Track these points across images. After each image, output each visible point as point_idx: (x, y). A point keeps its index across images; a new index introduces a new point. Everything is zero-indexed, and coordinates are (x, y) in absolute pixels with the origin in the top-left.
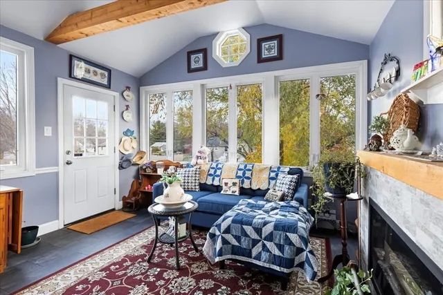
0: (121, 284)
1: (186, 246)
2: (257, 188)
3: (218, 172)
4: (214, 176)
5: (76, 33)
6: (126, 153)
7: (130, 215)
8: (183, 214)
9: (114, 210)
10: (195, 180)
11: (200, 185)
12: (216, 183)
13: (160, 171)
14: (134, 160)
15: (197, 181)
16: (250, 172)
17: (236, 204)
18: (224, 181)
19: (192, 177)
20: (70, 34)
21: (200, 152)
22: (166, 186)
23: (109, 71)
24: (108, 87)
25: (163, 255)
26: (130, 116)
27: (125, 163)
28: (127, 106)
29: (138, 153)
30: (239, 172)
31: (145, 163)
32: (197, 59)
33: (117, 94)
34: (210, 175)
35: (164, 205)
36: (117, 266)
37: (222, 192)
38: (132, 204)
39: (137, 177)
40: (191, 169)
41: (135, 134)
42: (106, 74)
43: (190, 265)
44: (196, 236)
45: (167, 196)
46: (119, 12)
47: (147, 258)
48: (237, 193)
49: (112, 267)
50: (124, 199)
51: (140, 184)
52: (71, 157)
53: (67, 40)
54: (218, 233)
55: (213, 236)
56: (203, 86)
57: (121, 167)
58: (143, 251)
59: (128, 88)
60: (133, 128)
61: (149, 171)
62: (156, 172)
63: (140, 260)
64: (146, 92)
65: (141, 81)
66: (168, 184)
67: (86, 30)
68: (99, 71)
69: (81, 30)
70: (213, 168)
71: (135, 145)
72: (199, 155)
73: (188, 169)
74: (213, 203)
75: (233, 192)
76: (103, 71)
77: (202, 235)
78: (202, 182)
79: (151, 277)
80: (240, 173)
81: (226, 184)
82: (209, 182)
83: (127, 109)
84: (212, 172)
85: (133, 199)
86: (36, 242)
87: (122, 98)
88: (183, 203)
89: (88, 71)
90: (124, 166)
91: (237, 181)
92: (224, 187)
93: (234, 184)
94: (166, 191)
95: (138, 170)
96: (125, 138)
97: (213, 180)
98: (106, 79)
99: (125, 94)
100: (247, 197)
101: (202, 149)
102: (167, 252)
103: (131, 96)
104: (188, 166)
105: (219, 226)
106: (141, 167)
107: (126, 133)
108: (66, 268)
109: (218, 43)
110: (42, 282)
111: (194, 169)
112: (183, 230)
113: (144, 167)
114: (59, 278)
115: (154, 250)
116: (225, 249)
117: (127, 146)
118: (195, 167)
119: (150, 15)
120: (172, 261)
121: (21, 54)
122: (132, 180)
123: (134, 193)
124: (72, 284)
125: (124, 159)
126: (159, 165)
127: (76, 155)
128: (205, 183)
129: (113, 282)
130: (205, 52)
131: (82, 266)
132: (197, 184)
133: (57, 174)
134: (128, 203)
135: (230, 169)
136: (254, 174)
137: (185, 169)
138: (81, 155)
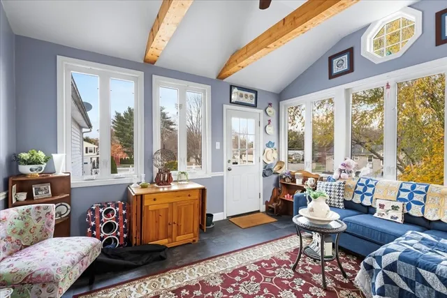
0: (271, 282)
1: (331, 267)
2: (436, 218)
3: (369, 190)
4: (363, 194)
5: (236, 68)
6: (268, 163)
7: (273, 220)
8: (330, 233)
9: (259, 211)
10: (339, 195)
11: (345, 201)
12: (367, 202)
13: (299, 182)
14: (274, 169)
15: (341, 198)
16: (423, 195)
17: (401, 236)
18: (378, 202)
19: (335, 192)
20: (231, 70)
21: (343, 165)
22: (310, 200)
23: (256, 92)
24: (255, 106)
25: (307, 268)
26: (271, 129)
27: (267, 171)
28: (269, 121)
29: (278, 162)
30: (402, 193)
31: (284, 172)
32: (341, 62)
33: (262, 111)
34: (359, 192)
35: (309, 218)
36: (267, 264)
37: (376, 215)
38: (273, 209)
39: (277, 185)
40: (334, 183)
41: (276, 146)
42: (254, 95)
43: (339, 290)
44: (342, 258)
45: (312, 210)
46: (268, 40)
47: (292, 265)
48: (400, 220)
49: (263, 264)
50: (267, 203)
51: (280, 192)
52: (231, 165)
53: (229, 75)
54: (376, 266)
55: (369, 268)
56: (347, 90)
57: (264, 175)
58: (287, 258)
59: (270, 104)
60: (274, 140)
61: (288, 181)
62: (295, 182)
63: (285, 265)
64: (285, 106)
65: (281, 96)
66: (313, 199)
67: (242, 64)
68: (249, 94)
69: (239, 65)
70: (362, 185)
71: (275, 155)
72: (342, 168)
73: (330, 183)
74: (364, 227)
75: (392, 217)
76: (251, 94)
77: (348, 259)
78: (348, 199)
79: (297, 287)
80: (404, 195)
81: (382, 206)
82: (357, 200)
83: (269, 124)
84: (360, 188)
85: (274, 204)
86: (212, 226)
87: (265, 115)
88: (330, 221)
89: (241, 96)
90: (267, 174)
91: (400, 204)
92: (379, 210)
93: (395, 208)
94: (310, 205)
95: (278, 179)
96: (267, 149)
97: (362, 198)
98: (254, 100)
99: (267, 110)
100: (418, 228)
101: (346, 162)
102: (310, 266)
103: (272, 111)
104: (329, 179)
105: (379, 259)
106: (281, 177)
107: (268, 145)
108: (231, 253)
109: (369, 36)
110: (218, 258)
111: (337, 183)
112: (329, 249)
113: (284, 177)
114: (228, 258)
115: (298, 260)
116: (389, 290)
117: (269, 156)
118: (338, 181)
119: (296, 33)
120: (318, 278)
121: (204, 92)
122: (272, 188)
123: (274, 199)
124: (236, 268)
125: (267, 168)
126: (297, 175)
127: (234, 163)
128: (351, 201)
129: (265, 278)
130: (350, 52)
131: (241, 255)
132: (340, 201)
133: (222, 177)
134: (270, 208)
135: (387, 188)
136: (429, 198)
137: (326, 183)
138: (237, 163)
